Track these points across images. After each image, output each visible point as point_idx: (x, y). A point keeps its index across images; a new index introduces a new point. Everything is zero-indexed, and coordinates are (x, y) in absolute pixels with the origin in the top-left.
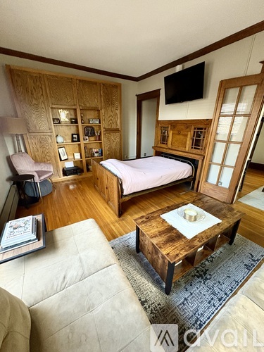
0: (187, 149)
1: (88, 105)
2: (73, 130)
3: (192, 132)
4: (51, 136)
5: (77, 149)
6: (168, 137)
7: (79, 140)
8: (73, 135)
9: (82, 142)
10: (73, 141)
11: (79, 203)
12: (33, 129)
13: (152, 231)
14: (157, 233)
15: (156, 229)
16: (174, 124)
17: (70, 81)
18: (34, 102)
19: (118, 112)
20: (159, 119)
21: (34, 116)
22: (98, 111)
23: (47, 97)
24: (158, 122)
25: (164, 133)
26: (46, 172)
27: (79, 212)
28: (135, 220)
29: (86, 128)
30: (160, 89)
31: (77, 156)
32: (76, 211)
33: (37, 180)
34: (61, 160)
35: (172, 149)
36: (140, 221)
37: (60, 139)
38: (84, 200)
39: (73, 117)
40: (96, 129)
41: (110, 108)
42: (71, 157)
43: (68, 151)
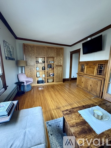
0: (95, 75)
1: (50, 56)
2: (43, 65)
3: (97, 66)
4: (34, 67)
5: (44, 73)
6: (84, 69)
7: (45, 69)
8: (43, 67)
9: (46, 70)
10: (43, 70)
11: (40, 97)
12: (28, 64)
13: (72, 122)
14: (75, 123)
15: (74, 121)
16: (87, 63)
17: (44, 47)
18: (30, 55)
19: (62, 58)
20: (80, 61)
21: (29, 60)
22: (54, 58)
23: (35, 53)
24: (79, 62)
25: (83, 67)
26: (30, 81)
27: (39, 101)
28: (63, 111)
29: (48, 65)
30: (80, 49)
31: (44, 76)
32: (38, 100)
33: (25, 84)
34: (37, 77)
35: (86, 75)
36: (65, 112)
37: (38, 69)
38: (43, 95)
39: (44, 60)
40: (52, 65)
41: (58, 57)
42: (41, 76)
43: (40, 73)
